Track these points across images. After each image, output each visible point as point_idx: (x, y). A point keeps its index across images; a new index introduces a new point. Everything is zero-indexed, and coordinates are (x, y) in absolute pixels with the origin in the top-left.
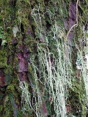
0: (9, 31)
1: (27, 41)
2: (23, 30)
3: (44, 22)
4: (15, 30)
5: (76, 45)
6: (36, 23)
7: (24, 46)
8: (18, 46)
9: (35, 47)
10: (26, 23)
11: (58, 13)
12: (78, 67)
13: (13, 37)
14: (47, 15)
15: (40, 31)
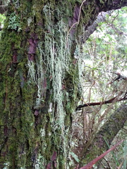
0: (25, 21)
1: (38, 30)
2: (35, 21)
3: (53, 17)
4: (30, 21)
5: (76, 40)
6: (46, 17)
7: (35, 34)
8: (30, 34)
9: (43, 36)
10: (39, 16)
11: (65, 12)
12: (75, 57)
13: (27, 26)
14: (56, 12)
15: (49, 24)
